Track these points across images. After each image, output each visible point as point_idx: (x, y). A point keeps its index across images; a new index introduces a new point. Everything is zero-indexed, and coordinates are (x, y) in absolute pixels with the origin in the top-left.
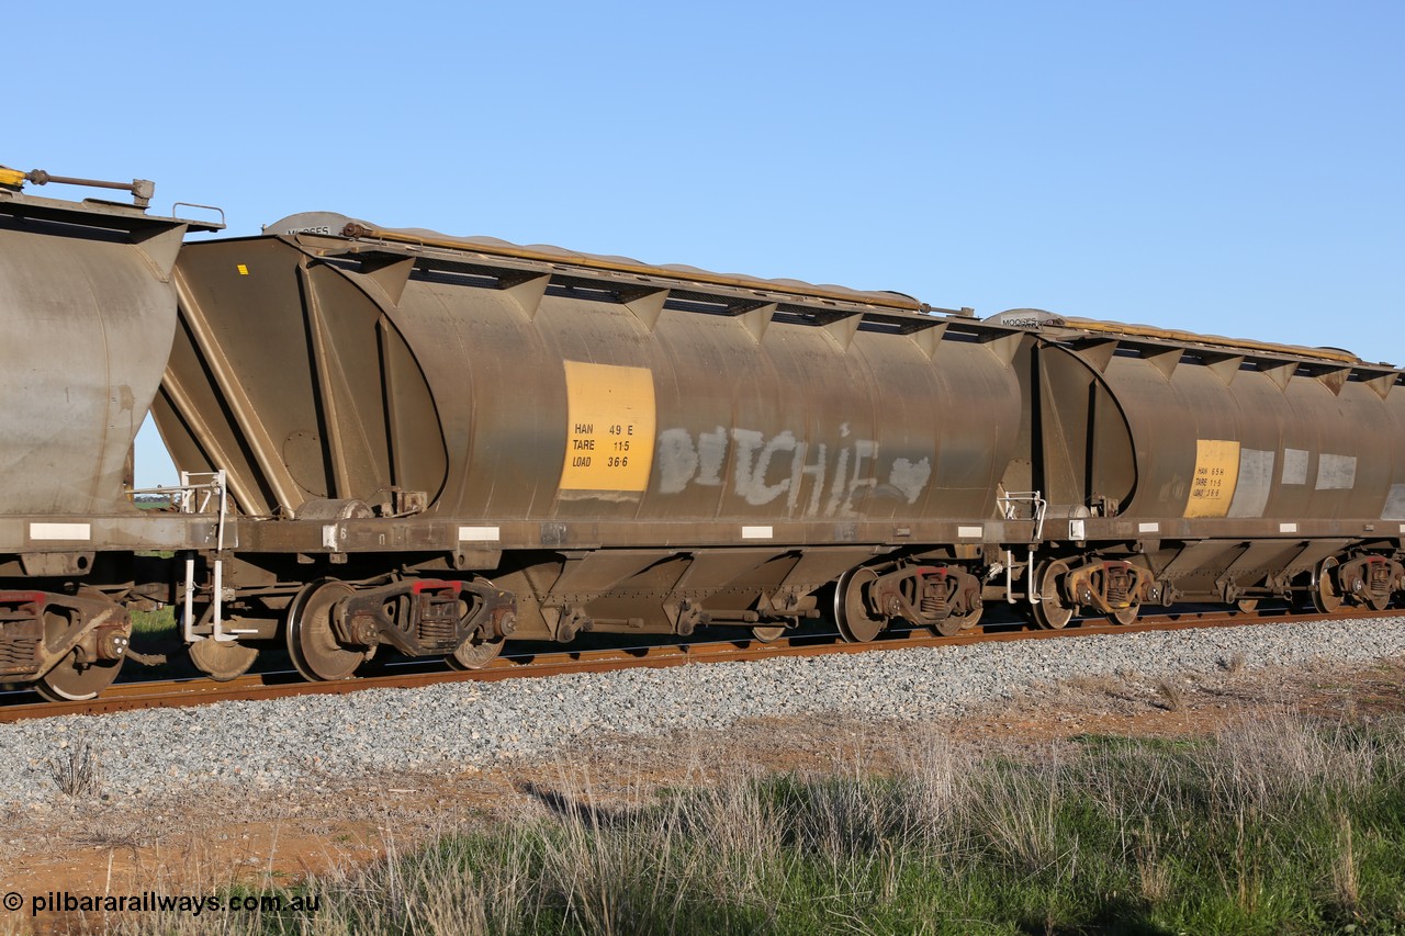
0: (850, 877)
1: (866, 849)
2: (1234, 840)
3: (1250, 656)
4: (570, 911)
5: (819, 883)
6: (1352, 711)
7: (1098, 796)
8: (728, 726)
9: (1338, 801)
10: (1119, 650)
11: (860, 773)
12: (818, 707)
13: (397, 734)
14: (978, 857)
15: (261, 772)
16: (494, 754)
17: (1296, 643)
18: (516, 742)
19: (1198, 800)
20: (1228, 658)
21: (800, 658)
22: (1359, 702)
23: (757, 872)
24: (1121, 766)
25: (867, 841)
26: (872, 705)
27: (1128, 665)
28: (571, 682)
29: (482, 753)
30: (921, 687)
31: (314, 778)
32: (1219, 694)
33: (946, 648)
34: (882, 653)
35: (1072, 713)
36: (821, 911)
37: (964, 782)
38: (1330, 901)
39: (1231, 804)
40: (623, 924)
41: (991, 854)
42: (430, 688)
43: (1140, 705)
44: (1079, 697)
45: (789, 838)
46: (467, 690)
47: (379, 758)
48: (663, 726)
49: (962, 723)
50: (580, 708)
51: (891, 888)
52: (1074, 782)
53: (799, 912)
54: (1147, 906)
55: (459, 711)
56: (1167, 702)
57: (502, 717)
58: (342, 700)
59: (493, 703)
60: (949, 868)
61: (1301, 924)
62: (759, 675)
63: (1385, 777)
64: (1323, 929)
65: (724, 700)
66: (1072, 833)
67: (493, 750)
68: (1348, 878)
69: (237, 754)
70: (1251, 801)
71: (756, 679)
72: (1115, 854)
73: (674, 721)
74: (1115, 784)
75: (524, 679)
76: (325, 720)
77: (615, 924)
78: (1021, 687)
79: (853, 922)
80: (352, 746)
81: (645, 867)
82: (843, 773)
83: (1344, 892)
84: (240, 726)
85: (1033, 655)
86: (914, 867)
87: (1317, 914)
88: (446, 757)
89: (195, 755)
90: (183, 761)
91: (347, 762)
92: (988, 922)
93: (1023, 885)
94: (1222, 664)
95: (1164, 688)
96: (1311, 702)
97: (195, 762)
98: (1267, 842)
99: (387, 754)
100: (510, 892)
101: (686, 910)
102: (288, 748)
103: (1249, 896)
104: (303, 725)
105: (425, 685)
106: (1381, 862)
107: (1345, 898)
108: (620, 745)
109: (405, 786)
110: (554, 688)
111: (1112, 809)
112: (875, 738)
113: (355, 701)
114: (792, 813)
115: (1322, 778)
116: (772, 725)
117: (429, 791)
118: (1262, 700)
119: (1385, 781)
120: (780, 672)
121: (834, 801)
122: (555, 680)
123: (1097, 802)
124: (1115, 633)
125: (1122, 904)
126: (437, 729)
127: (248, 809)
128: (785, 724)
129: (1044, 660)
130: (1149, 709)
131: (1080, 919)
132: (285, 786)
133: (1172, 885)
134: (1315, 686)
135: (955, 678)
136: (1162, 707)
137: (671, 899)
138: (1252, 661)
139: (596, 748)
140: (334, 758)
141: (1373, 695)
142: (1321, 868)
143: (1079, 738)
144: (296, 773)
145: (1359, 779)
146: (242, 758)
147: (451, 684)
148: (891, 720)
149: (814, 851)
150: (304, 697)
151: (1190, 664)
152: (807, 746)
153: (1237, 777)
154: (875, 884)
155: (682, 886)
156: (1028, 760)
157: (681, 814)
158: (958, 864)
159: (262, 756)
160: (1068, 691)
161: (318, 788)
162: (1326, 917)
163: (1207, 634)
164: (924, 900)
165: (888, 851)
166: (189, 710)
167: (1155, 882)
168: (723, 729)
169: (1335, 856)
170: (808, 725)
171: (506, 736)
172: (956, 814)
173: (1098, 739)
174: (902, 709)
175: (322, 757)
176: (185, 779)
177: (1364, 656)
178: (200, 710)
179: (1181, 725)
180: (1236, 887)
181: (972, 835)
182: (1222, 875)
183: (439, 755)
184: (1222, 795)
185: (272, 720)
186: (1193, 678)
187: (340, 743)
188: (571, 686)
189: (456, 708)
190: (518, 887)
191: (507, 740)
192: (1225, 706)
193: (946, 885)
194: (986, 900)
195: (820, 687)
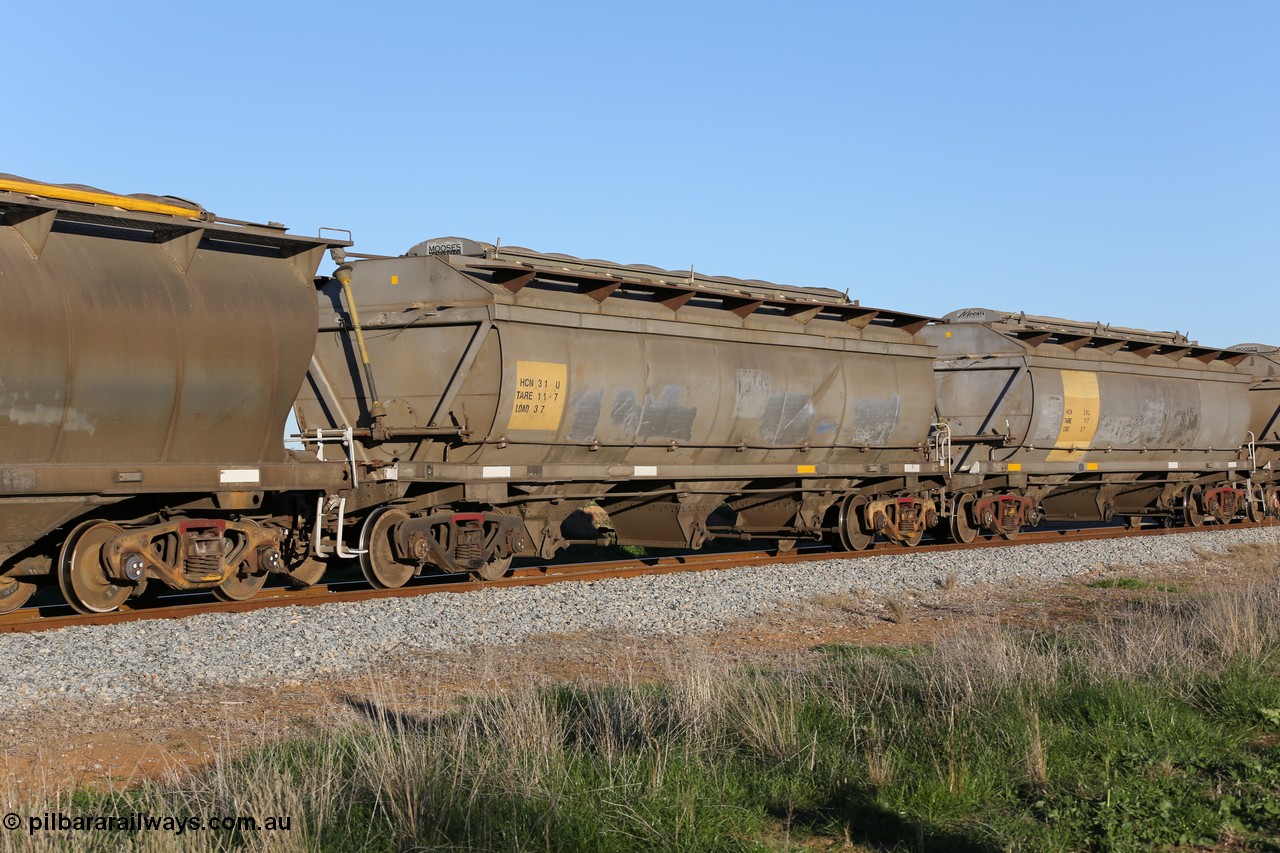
0: (622, 771)
1: (637, 747)
2: (946, 732)
3: (962, 576)
4: (379, 806)
5: (597, 777)
6: (1045, 621)
7: (835, 698)
8: (520, 642)
9: (1031, 696)
10: (853, 572)
11: (631, 681)
12: (598, 624)
13: (228, 653)
14: (732, 752)
15: (105, 688)
16: (314, 670)
17: (1000, 565)
18: (333, 659)
19: (918, 701)
20: (943, 578)
21: (582, 582)
22: (1050, 613)
23: (542, 768)
24: (853, 670)
25: (638, 739)
26: (644, 622)
27: (861, 585)
28: (382, 605)
29: (303, 668)
30: (686, 606)
31: (152, 693)
32: (936, 608)
33: (707, 573)
34: (653, 577)
35: (814, 626)
36: (598, 800)
37: (721, 688)
38: (1022, 782)
39: (944, 701)
40: (425, 816)
41: (744, 749)
42: (257, 612)
43: (871, 619)
44: (820, 613)
45: (571, 738)
46: (290, 613)
47: (211, 674)
48: (463, 643)
49: (720, 637)
50: (391, 628)
51: (658, 780)
52: (814, 686)
53: (579, 802)
54: (874, 791)
55: (283, 632)
56: (893, 616)
57: (321, 637)
58: (178, 624)
59: (313, 625)
60: (708, 761)
61: (1000, 802)
62: (547, 598)
63: (1070, 676)
64: (1018, 805)
65: (516, 619)
66: (812, 729)
67: (313, 666)
68: (1038, 762)
69: (82, 673)
70: (960, 699)
71: (544, 601)
72: (847, 747)
73: (472, 638)
74: (848, 687)
75: (341, 604)
76: (162, 641)
77: (419, 815)
78: (771, 605)
79: (626, 810)
80: (187, 664)
81: (445, 766)
82: (617, 681)
83: (1036, 774)
84: (86, 648)
85: (781, 577)
86: (677, 761)
87: (1013, 793)
88: (271, 672)
89: (44, 674)
90: (33, 680)
91: (184, 679)
92: (740, 807)
93: (771, 774)
94: (938, 583)
95: (891, 604)
96: (1012, 613)
97: (44, 680)
98: (973, 734)
99: (218, 671)
100: (325, 789)
101: (480, 802)
102: (129, 667)
103: (957, 779)
104: (143, 646)
105: (252, 610)
106: (1065, 748)
107: (1036, 779)
108: (425, 660)
109: (235, 699)
110: (367, 611)
111: (846, 709)
112: (646, 651)
113: (189, 624)
114: (573, 716)
115: (1019, 679)
116: (558, 640)
117: (256, 703)
118: (971, 613)
119: (1069, 679)
120: (565, 594)
121: (609, 706)
122: (368, 604)
123: (833, 702)
124: (850, 557)
125: (852, 788)
126: (263, 648)
127: (92, 722)
128: (569, 640)
129: (791, 581)
130: (878, 622)
131: (818, 802)
132: (126, 700)
133: (894, 772)
134: (1014, 600)
135: (715, 598)
136: (889, 620)
137: (468, 793)
138: (964, 580)
139: (404, 663)
140: (171, 675)
141: (1062, 608)
142: (1017, 754)
143: (818, 648)
144: (137, 689)
145: (1049, 678)
146: (87, 676)
147: (276, 609)
148: (660, 635)
149: (593, 748)
150: (144, 622)
151: (913, 583)
152: (588, 658)
153: (948, 679)
154: (645, 775)
155: (475, 782)
156: (776, 667)
157: (478, 721)
158: (715, 759)
159: (105, 674)
160: (810, 607)
161: (156, 702)
162: (1021, 795)
163: (927, 558)
164: (685, 790)
165: (655, 748)
166: (39, 635)
167: (881, 769)
168: (515, 644)
169: (1028, 744)
170: (589, 640)
171: (324, 653)
172: (714, 715)
173: (835, 648)
174: (669, 625)
175: (160, 674)
176: (35, 696)
177: (1055, 575)
178: (49, 634)
179: (903, 636)
180: (948, 773)
181: (728, 732)
182: (936, 762)
183: (264, 672)
184: (937, 695)
185: (115, 643)
186: (915, 595)
187: (176, 662)
188: (382, 609)
189: (281, 629)
190: (333, 786)
191: (326, 657)
192: (941, 618)
193: (705, 777)
194: (739, 788)
195: (600, 607)
